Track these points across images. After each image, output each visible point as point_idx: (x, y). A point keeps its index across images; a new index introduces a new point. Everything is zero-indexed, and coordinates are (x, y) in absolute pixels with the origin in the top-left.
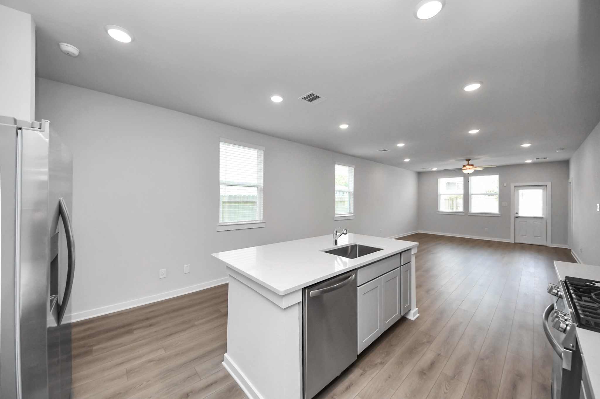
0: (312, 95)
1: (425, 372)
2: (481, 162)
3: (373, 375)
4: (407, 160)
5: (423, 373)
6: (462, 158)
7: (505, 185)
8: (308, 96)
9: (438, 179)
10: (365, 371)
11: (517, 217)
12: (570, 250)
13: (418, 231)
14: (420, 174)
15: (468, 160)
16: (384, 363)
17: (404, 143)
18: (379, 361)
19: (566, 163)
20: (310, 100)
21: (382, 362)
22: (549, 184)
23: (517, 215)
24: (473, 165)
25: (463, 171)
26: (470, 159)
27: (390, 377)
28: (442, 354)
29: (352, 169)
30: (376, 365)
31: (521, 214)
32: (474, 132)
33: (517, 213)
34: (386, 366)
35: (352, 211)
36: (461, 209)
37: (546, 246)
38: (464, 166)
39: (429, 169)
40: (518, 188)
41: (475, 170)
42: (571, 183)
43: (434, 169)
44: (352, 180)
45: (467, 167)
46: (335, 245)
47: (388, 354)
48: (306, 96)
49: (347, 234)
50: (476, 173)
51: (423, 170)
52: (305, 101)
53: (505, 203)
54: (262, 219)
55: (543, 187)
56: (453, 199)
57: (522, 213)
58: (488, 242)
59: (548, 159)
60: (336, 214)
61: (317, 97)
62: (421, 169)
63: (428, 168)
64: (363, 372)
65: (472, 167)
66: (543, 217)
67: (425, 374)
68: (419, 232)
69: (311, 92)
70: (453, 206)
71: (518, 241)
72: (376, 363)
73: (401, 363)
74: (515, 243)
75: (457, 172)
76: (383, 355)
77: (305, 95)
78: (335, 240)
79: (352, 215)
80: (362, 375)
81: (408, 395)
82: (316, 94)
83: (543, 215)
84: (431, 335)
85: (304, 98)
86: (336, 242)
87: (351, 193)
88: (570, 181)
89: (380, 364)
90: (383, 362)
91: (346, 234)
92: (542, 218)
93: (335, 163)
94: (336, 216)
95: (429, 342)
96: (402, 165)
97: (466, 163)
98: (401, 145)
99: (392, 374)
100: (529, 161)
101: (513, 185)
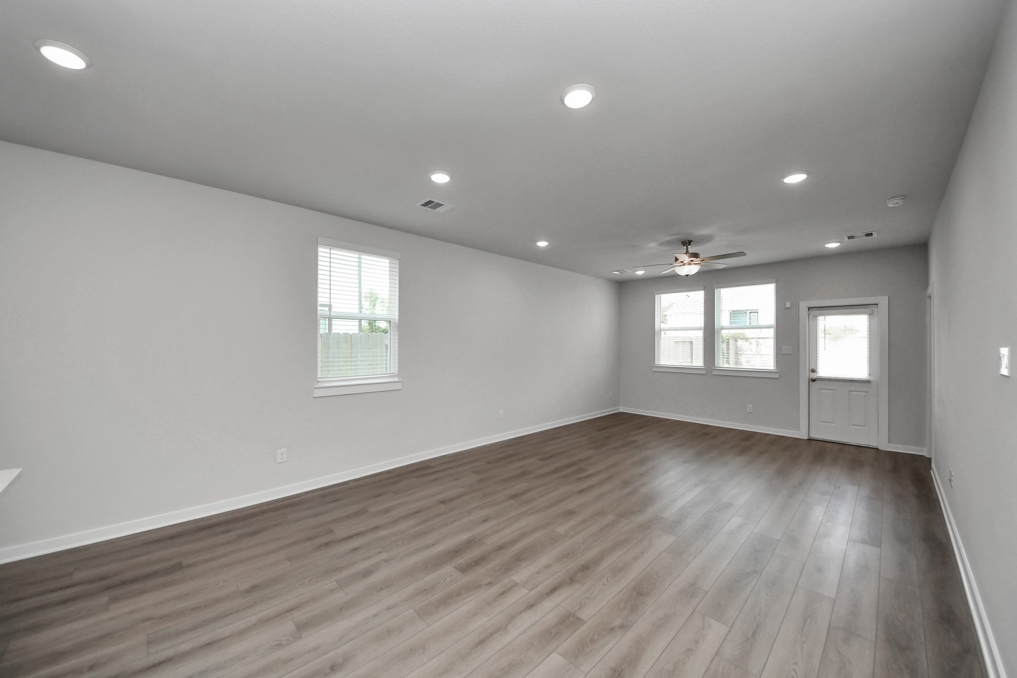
4: (543, 244)
7: (788, 305)
9: (656, 296)
11: (814, 380)
13: (619, 409)
15: (686, 244)
19: (920, 248)
22: (883, 301)
23: (814, 376)
24: (695, 255)
29: (394, 264)
31: (823, 371)
33: (813, 371)
36: (698, 362)
37: (878, 449)
40: (815, 312)
43: (640, 273)
45: (688, 259)
53: (787, 347)
55: (869, 310)
59: (876, 240)
66: (871, 380)
68: (622, 409)
71: (816, 436)
74: (810, 440)
79: (396, 379)
83: (870, 375)
87: (395, 322)
88: (930, 290)
92: (867, 382)
100: (833, 245)
101: (803, 306)
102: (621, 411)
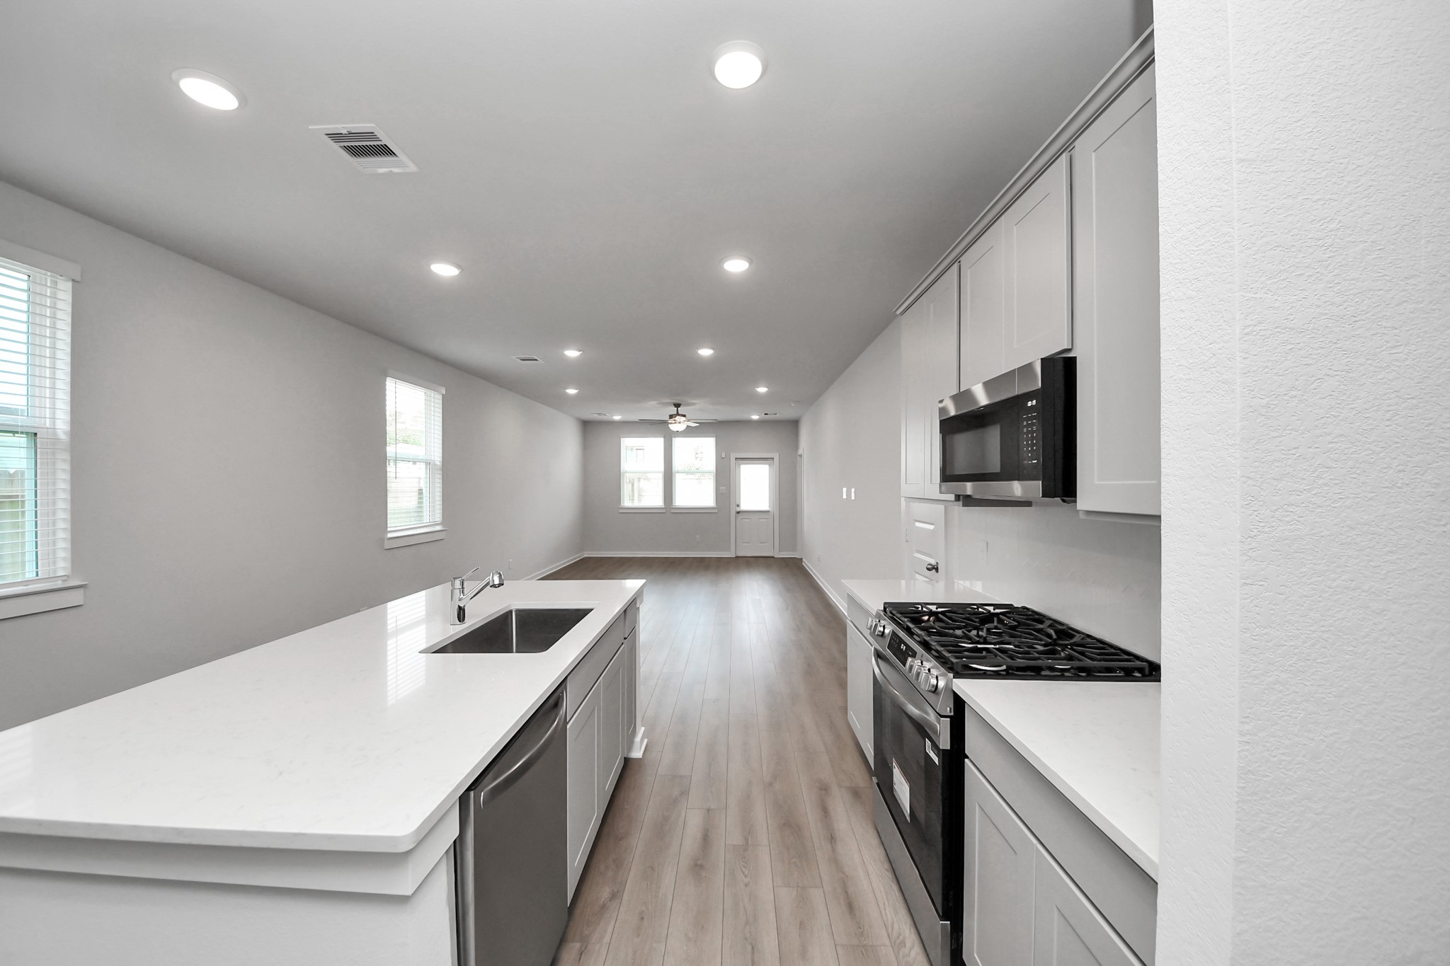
0: (371, 136)
1: (699, 862)
2: (699, 409)
3: (607, 939)
4: (572, 391)
5: (699, 867)
6: (669, 401)
7: (723, 456)
8: (351, 135)
9: (622, 439)
10: (585, 940)
11: (738, 513)
12: (802, 559)
13: (584, 554)
14: (587, 426)
15: (677, 406)
16: (618, 891)
17: (580, 351)
18: (605, 893)
19: (794, 424)
20: (356, 151)
21: (613, 891)
22: (776, 456)
23: (738, 509)
24: (684, 416)
25: (670, 425)
26: (680, 403)
27: (642, 918)
28: (712, 807)
29: (436, 399)
30: (604, 907)
31: (743, 507)
32: (706, 352)
33: (738, 506)
34: (626, 897)
35: (438, 518)
37: (773, 558)
38: (671, 417)
39: (608, 417)
40: (740, 462)
41: (688, 426)
42: (801, 456)
43: (617, 418)
44: (436, 427)
45: (678, 418)
46: (459, 623)
47: (619, 864)
48: (344, 132)
49: (503, 584)
50: (689, 432)
51: (596, 417)
52: (336, 147)
53: (723, 488)
54: (61, 573)
55: (769, 461)
56: (633, 480)
57: (745, 505)
58: (702, 560)
59: (778, 417)
60: (389, 529)
61: (385, 151)
62: (591, 414)
63: (605, 415)
64: (581, 947)
65: (683, 419)
66: (770, 510)
67: (701, 866)
68: (586, 555)
69: (373, 127)
70: (633, 496)
71: (740, 554)
72: (602, 903)
73: (652, 869)
74: (736, 558)
75: (659, 427)
76: (610, 874)
77: (343, 128)
78: (460, 607)
79: (438, 528)
80: (581, 955)
81: (691, 935)
82: (386, 140)
83: (769, 507)
84: (681, 776)
85: (335, 137)
86: (461, 614)
87: (435, 465)
88: (800, 452)
89: (611, 900)
90: (616, 890)
91: (501, 584)
92: (768, 512)
93: (385, 374)
94: (390, 535)
95: (685, 793)
96: (555, 400)
97: (673, 410)
98: (572, 354)
99: (644, 909)
100: (755, 417)
101: (733, 456)
102: (586, 556)
